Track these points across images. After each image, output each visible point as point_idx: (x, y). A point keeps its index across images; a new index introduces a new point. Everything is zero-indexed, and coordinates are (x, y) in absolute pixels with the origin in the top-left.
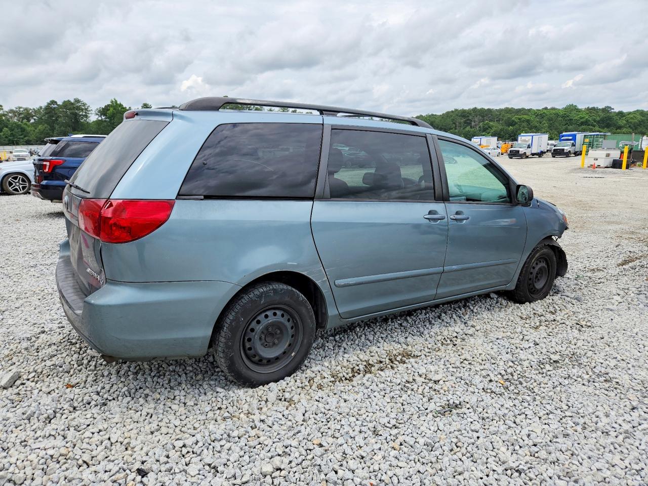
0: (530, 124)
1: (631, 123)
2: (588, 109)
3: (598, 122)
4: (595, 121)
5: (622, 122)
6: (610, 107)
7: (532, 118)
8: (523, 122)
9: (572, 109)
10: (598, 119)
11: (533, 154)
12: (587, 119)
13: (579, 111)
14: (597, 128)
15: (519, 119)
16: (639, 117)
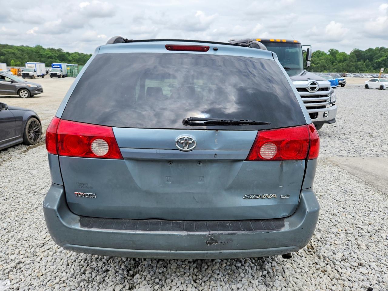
0: (15, 56)
1: (75, 59)
2: (49, 49)
3: (58, 57)
4: (56, 57)
5: (70, 58)
6: (61, 49)
7: (16, 51)
8: (10, 53)
9: (39, 48)
10: (57, 55)
11: (38, 76)
12: (51, 55)
13: (44, 49)
14: (58, 61)
15: (7, 51)
16: (78, 56)
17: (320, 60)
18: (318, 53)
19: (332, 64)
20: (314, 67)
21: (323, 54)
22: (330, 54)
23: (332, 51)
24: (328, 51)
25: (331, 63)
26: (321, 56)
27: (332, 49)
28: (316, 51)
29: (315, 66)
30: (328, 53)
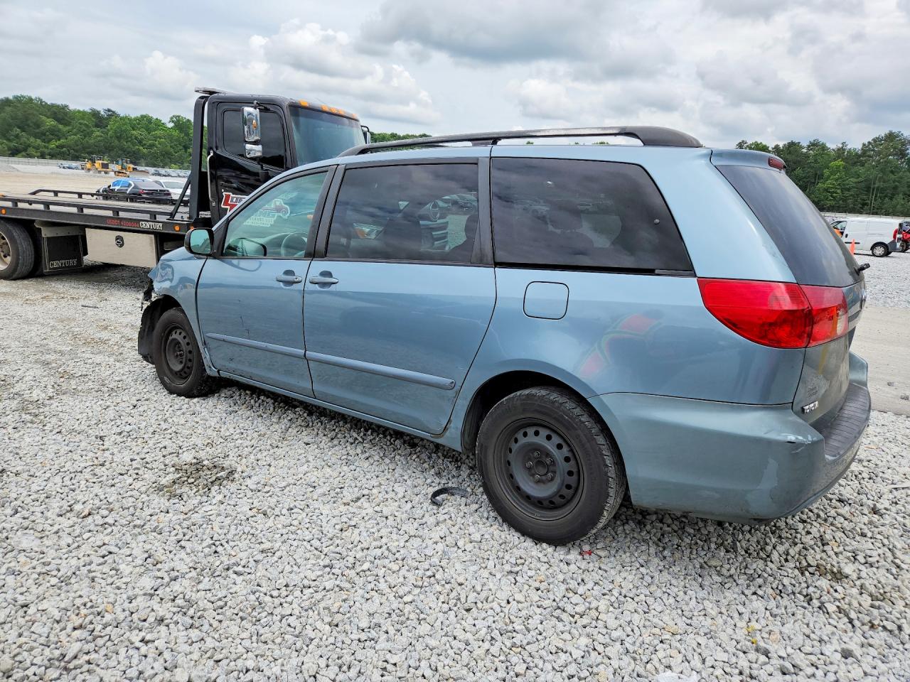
17: (156, 138)
18: (145, 121)
19: (186, 152)
20: (144, 154)
21: (158, 124)
22: (176, 126)
23: (178, 121)
24: (169, 120)
25: (181, 147)
26: (155, 130)
27: (179, 116)
28: (139, 116)
29: (145, 151)
30: (171, 125)
